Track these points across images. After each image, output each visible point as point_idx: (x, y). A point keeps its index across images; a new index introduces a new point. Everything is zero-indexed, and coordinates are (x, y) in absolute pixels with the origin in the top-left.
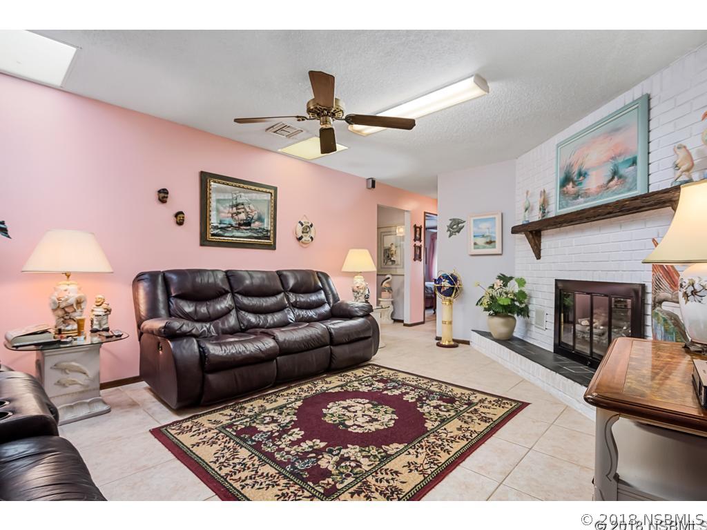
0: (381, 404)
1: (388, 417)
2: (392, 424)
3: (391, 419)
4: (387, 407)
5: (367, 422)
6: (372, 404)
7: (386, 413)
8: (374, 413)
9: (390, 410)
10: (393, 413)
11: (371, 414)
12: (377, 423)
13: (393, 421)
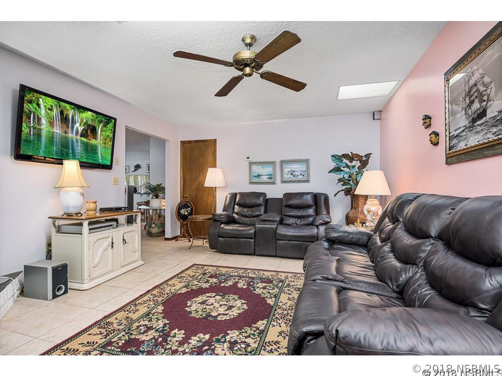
0: (204, 318)
1: (194, 307)
2: (189, 303)
3: (190, 306)
4: (198, 317)
5: (207, 300)
6: (212, 317)
7: (196, 310)
8: (206, 308)
9: (193, 315)
10: (190, 312)
11: (207, 307)
12: (200, 302)
13: (188, 305)
